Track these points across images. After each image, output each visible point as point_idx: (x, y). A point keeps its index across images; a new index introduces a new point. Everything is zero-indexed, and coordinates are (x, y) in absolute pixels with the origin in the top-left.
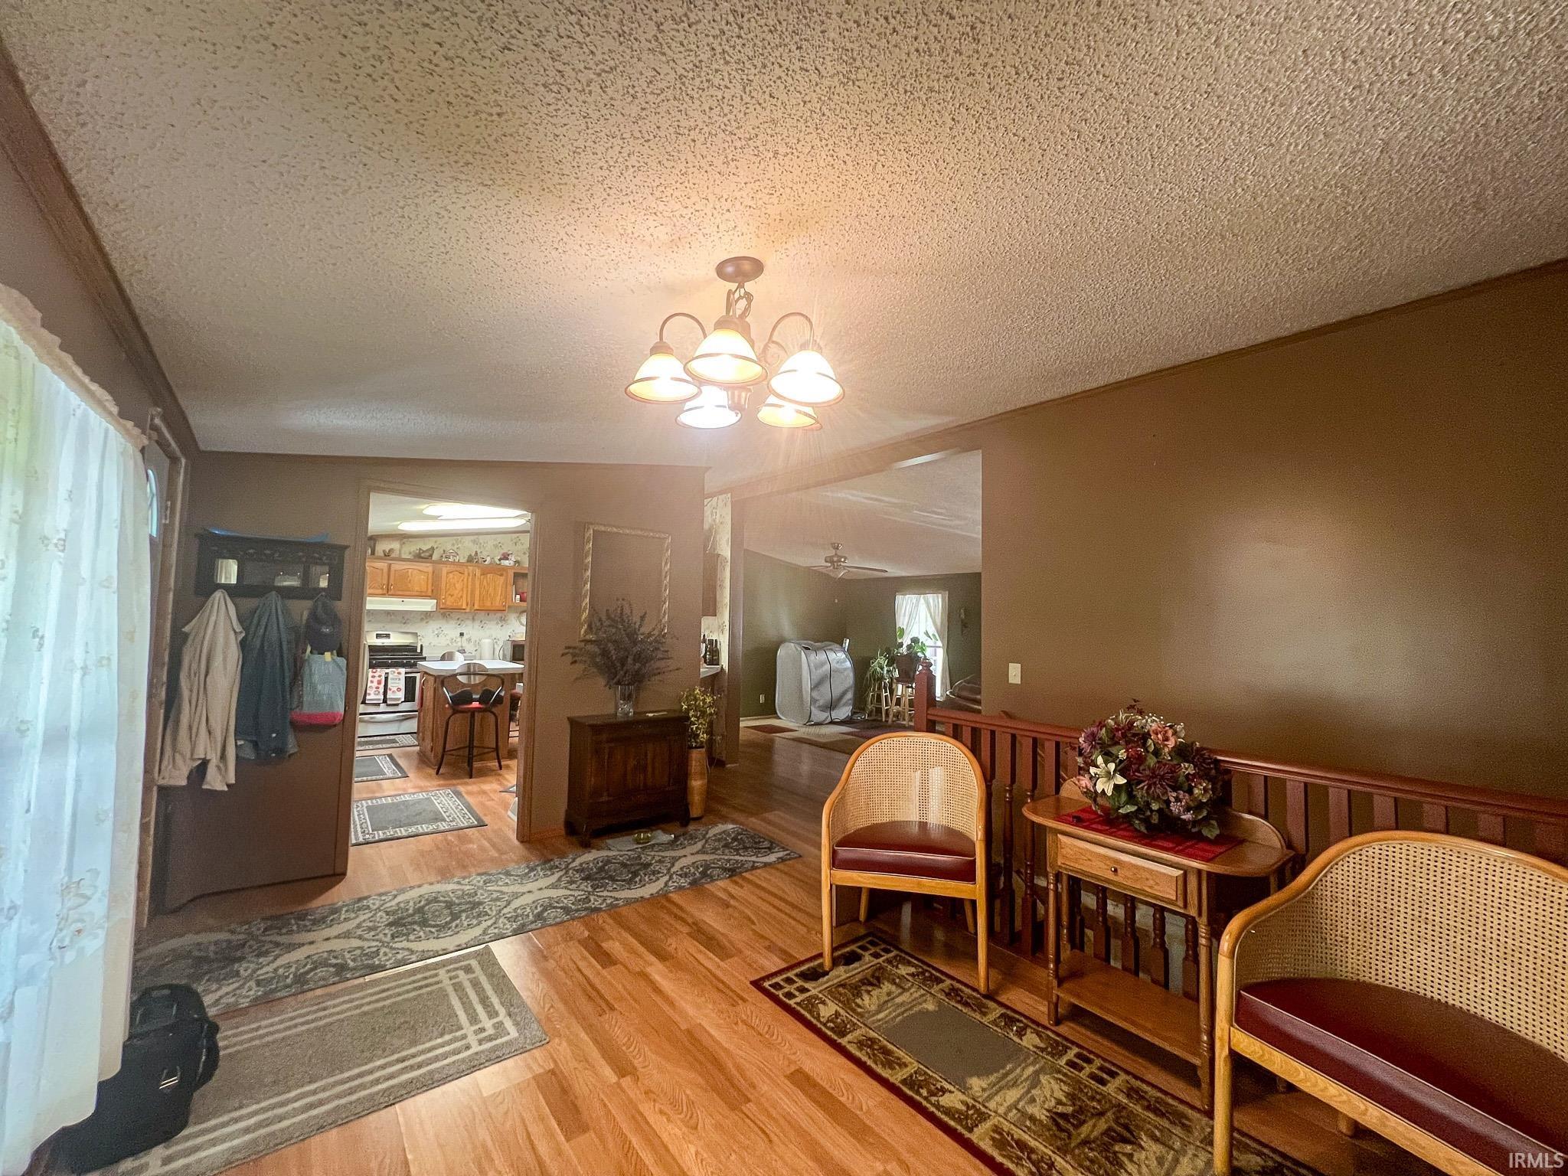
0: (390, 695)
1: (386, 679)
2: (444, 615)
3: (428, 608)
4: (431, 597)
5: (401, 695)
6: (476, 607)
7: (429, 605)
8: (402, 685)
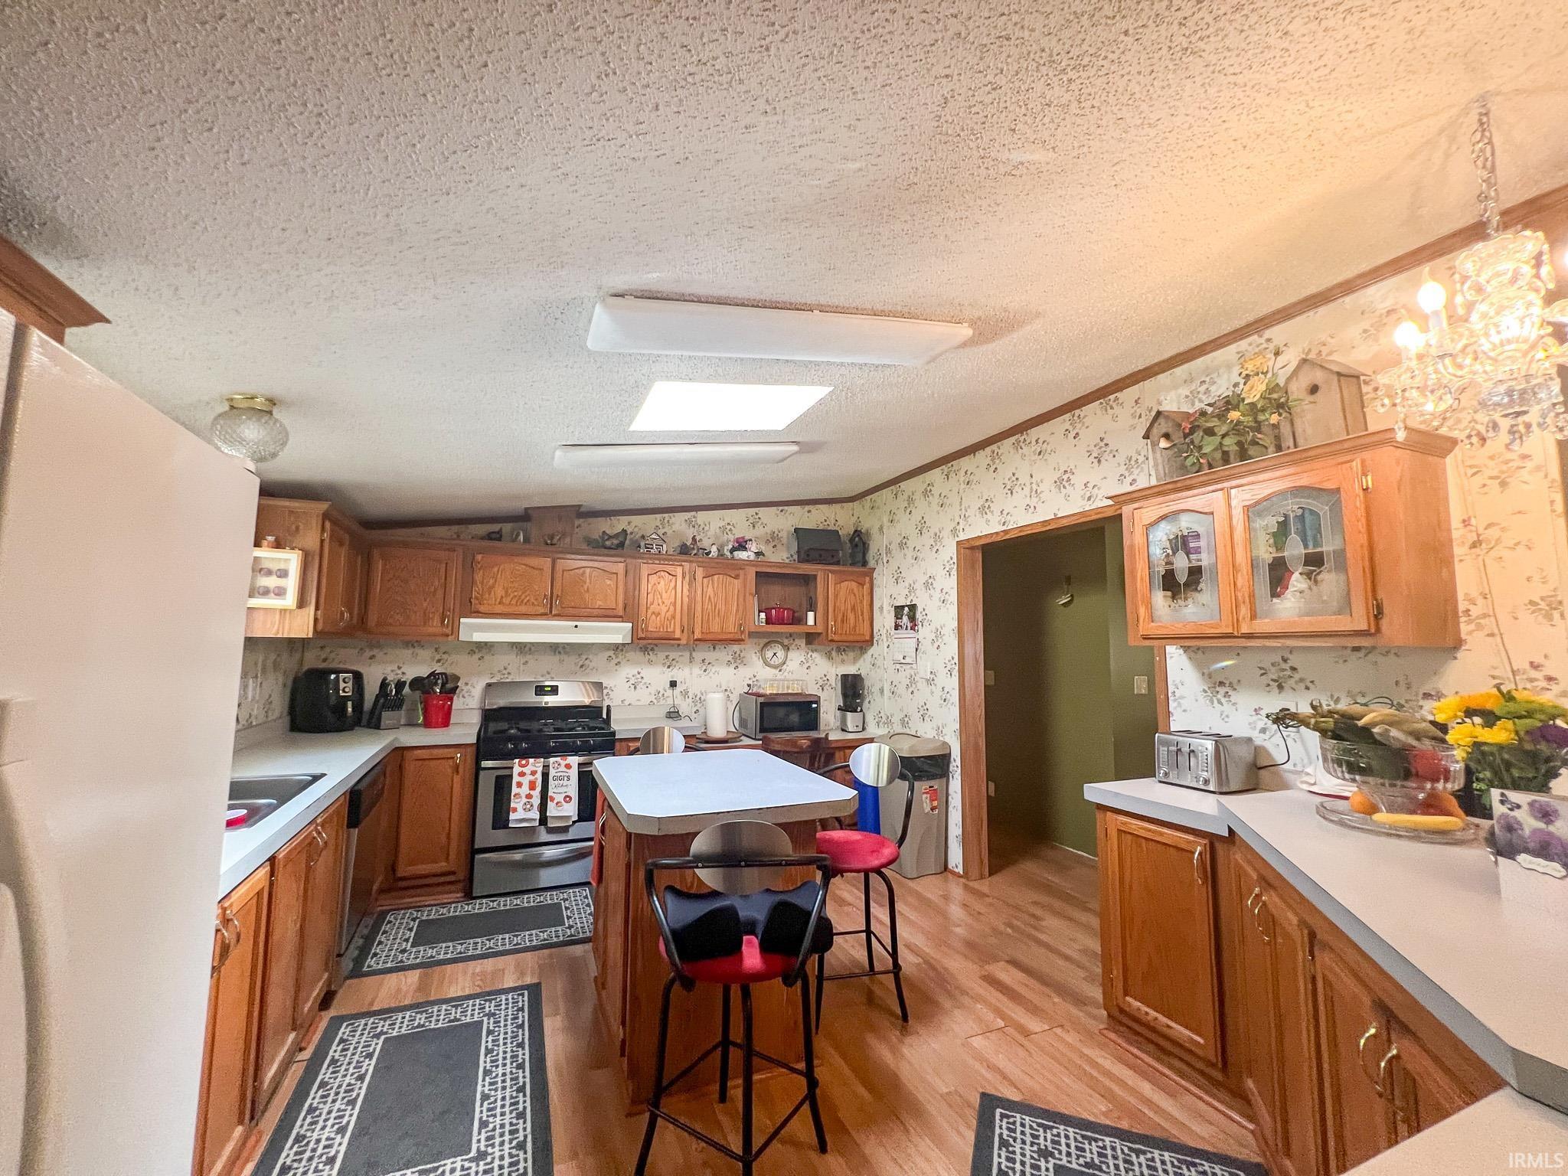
0: (552, 811)
1: (545, 776)
2: (645, 650)
3: (618, 639)
4: (621, 618)
5: (571, 810)
6: (697, 635)
7: (618, 632)
8: (573, 789)
